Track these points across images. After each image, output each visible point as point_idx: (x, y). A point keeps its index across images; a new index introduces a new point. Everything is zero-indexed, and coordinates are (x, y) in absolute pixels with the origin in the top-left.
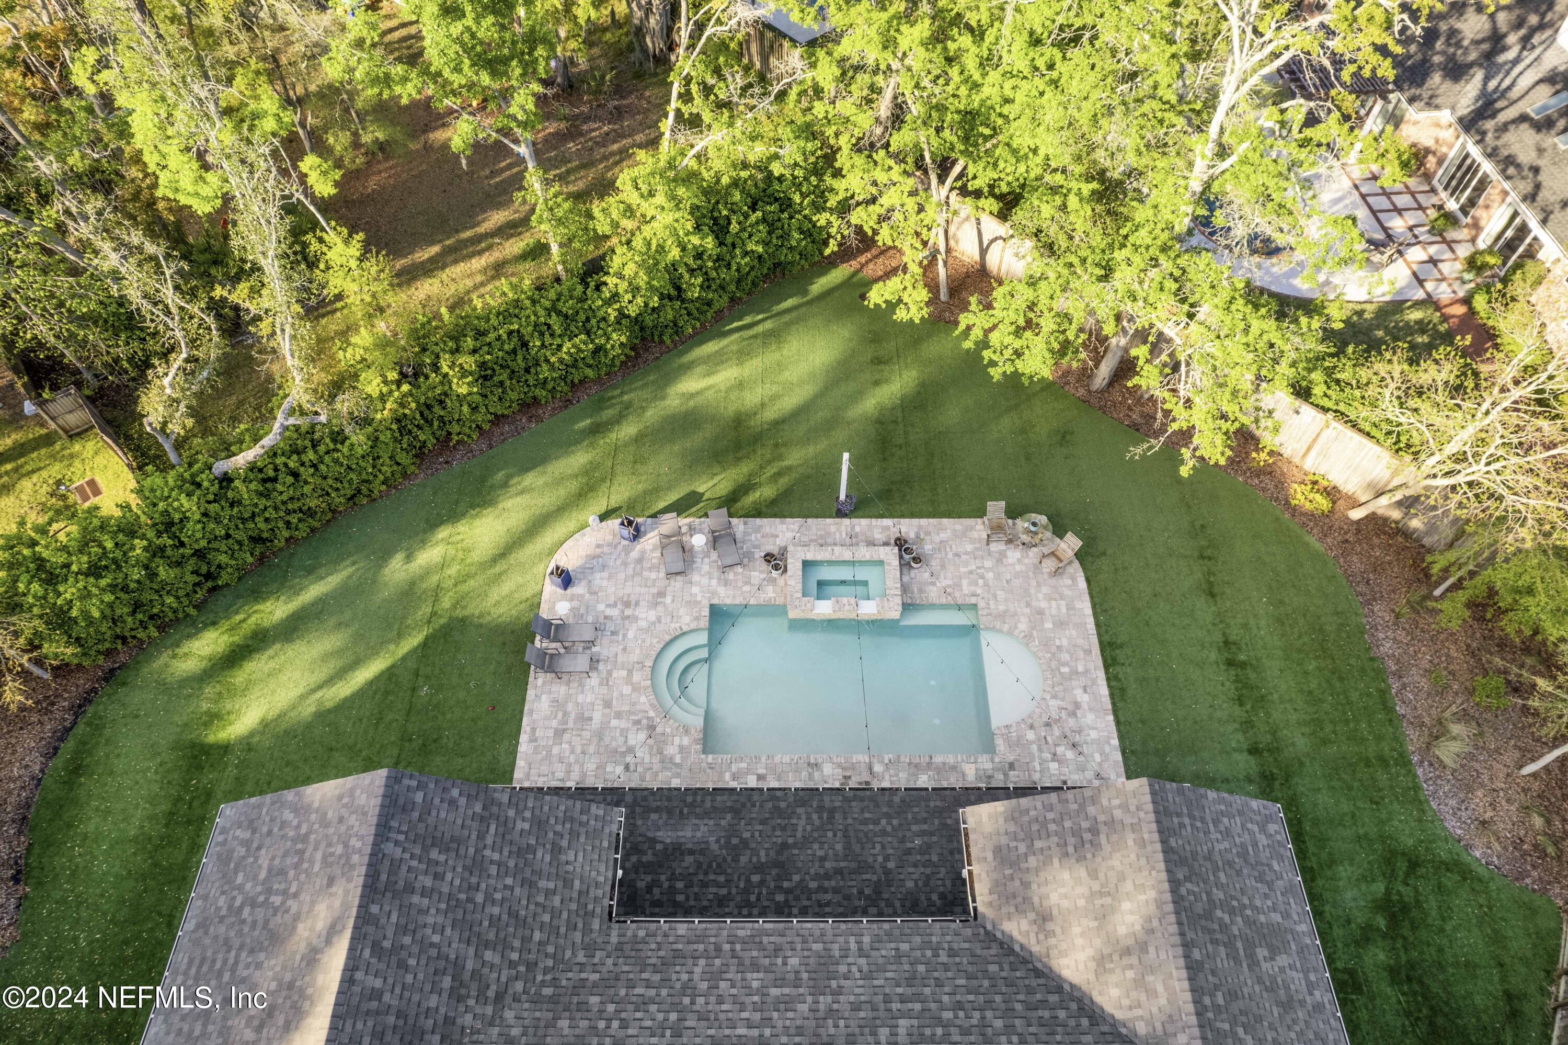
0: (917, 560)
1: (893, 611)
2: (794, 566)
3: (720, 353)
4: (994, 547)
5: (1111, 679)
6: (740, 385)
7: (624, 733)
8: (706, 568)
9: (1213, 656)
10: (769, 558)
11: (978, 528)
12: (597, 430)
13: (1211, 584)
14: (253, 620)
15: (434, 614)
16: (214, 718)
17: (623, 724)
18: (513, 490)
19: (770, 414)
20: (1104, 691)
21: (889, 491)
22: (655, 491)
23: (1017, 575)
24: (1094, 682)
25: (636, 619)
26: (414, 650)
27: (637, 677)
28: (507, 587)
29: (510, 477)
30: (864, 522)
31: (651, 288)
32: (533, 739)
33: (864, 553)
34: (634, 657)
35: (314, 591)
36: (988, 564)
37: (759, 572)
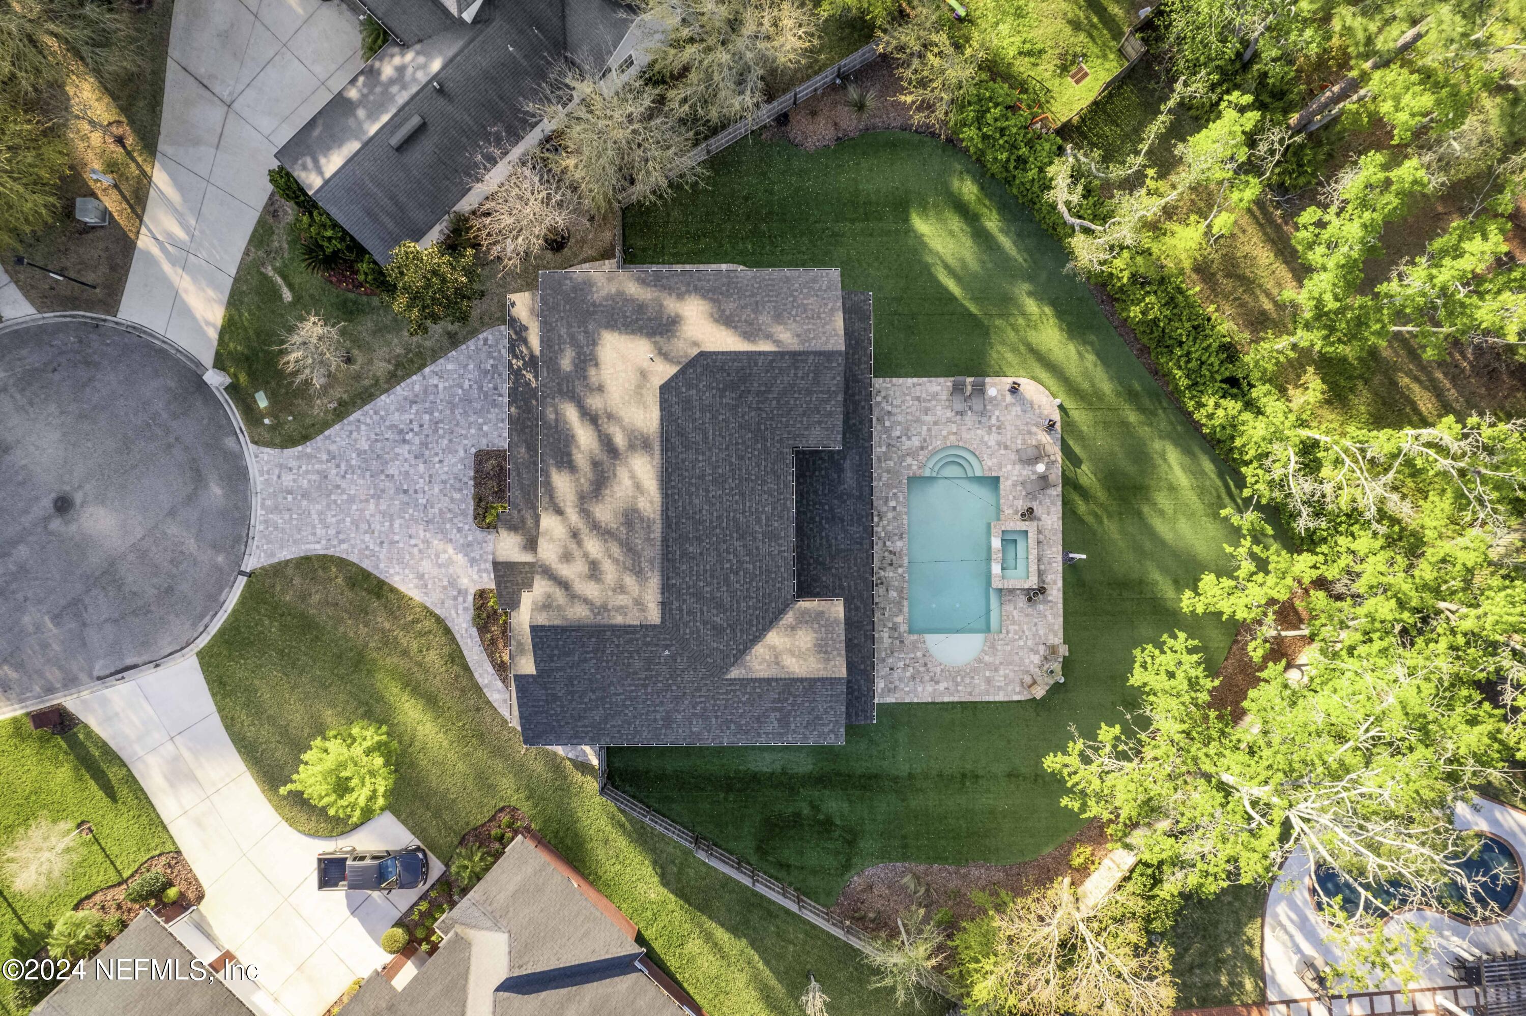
0: (1030, 600)
1: (996, 583)
2: (1023, 526)
3: (1203, 473)
4: (1042, 649)
5: (953, 704)
6: (1172, 489)
7: (919, 434)
8: (1025, 473)
9: (969, 767)
10: (1031, 510)
11: (1057, 639)
12: (1132, 396)
13: (1017, 776)
14: (985, 210)
15: (991, 316)
16: (924, 209)
17: (924, 433)
18: (1081, 348)
19: (1146, 509)
20: (946, 699)
21: (1084, 585)
22: (1081, 437)
23: (1021, 659)
24: (952, 694)
25: (989, 434)
26: (967, 309)
27: (952, 438)
28: (1009, 356)
29: (1092, 344)
30: (1060, 569)
31: (1214, 427)
32: (914, 385)
33: (1033, 568)
34: (964, 435)
35: (1006, 242)
36: (1030, 643)
37: (1021, 505)
